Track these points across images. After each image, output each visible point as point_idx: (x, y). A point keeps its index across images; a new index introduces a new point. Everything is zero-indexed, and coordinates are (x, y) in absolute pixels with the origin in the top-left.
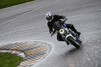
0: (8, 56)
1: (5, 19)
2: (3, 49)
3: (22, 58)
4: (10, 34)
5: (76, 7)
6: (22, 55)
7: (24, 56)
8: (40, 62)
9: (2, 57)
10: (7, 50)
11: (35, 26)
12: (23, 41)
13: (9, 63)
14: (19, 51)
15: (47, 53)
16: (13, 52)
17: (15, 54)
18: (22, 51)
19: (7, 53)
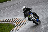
0: (8, 25)
1: (7, 7)
2: (6, 21)
3: (15, 26)
4: (9, 14)
5: (40, 2)
6: (15, 24)
7: (15, 25)
8: (23, 28)
9: (5, 25)
10: (8, 22)
11: (21, 10)
12: (15, 18)
13: (8, 28)
14: (13, 22)
15: (26, 23)
16: (10, 23)
17: (11, 24)
18: (15, 22)
19: (8, 23)
